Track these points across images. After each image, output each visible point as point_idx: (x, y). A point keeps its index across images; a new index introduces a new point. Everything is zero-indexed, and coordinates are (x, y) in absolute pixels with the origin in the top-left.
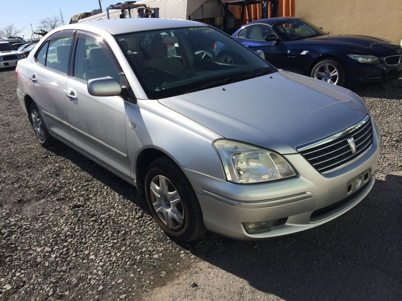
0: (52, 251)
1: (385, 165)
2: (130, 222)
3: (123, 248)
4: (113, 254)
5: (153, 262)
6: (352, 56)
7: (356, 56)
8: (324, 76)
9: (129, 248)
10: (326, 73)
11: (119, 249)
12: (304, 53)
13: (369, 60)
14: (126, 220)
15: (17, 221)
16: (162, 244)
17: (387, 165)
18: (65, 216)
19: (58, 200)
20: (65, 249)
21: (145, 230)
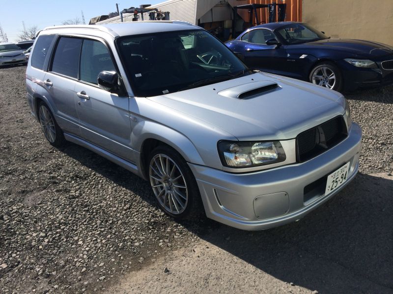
0: (46, 236)
1: (366, 167)
2: (118, 213)
3: (109, 236)
4: (99, 241)
5: (134, 249)
6: (349, 61)
7: (353, 60)
8: (322, 80)
9: (114, 236)
10: (324, 77)
11: (105, 236)
12: (303, 57)
13: (366, 65)
14: (115, 211)
15: (19, 209)
16: (144, 233)
17: (367, 167)
18: (61, 205)
19: (57, 191)
20: (58, 235)
21: (131, 220)
